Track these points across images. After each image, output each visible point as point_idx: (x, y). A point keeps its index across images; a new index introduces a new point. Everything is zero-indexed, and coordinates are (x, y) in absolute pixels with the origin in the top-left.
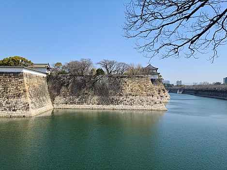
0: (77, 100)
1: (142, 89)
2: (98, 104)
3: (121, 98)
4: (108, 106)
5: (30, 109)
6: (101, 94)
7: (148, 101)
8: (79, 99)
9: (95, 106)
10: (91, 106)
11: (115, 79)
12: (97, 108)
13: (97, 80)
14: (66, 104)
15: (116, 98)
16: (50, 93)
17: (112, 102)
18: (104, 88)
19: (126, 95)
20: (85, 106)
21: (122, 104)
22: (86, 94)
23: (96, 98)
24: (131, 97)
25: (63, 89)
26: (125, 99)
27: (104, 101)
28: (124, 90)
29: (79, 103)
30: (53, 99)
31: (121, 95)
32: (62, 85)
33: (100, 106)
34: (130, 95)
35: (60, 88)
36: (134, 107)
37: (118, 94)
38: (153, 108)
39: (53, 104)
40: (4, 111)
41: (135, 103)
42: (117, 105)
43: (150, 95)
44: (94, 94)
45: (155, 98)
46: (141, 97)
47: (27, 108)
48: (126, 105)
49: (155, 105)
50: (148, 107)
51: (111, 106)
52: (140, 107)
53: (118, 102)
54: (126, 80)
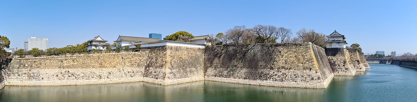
0: (225, 73)
1: (299, 60)
2: (244, 79)
3: (271, 72)
4: (255, 81)
5: (166, 78)
6: (250, 67)
7: (303, 77)
8: (227, 71)
9: (241, 81)
10: (237, 80)
11: (268, 48)
12: (242, 82)
13: (248, 50)
14: (215, 76)
15: (266, 71)
16: (205, 64)
17: (261, 77)
18: (254, 60)
19: (279, 68)
20: (231, 80)
21: (271, 79)
22: (236, 66)
23: (244, 70)
24: (283, 71)
25: (216, 60)
26: (276, 73)
27: (251, 74)
28: (277, 61)
29: (226, 76)
30: (205, 71)
31: (272, 68)
32: (216, 56)
33: (247, 81)
34: (283, 68)
35: (214, 59)
36: (285, 84)
37: (269, 66)
38: (308, 85)
39: (205, 75)
40: (152, 78)
41: (287, 78)
42: (265, 81)
43: (307, 68)
44: (244, 67)
45: (313, 72)
46: (296, 71)
47: (164, 78)
48: (276, 80)
49: (311, 82)
50: (303, 84)
51: (258, 82)
52: (293, 84)
53: (266, 77)
54: (281, 49)
